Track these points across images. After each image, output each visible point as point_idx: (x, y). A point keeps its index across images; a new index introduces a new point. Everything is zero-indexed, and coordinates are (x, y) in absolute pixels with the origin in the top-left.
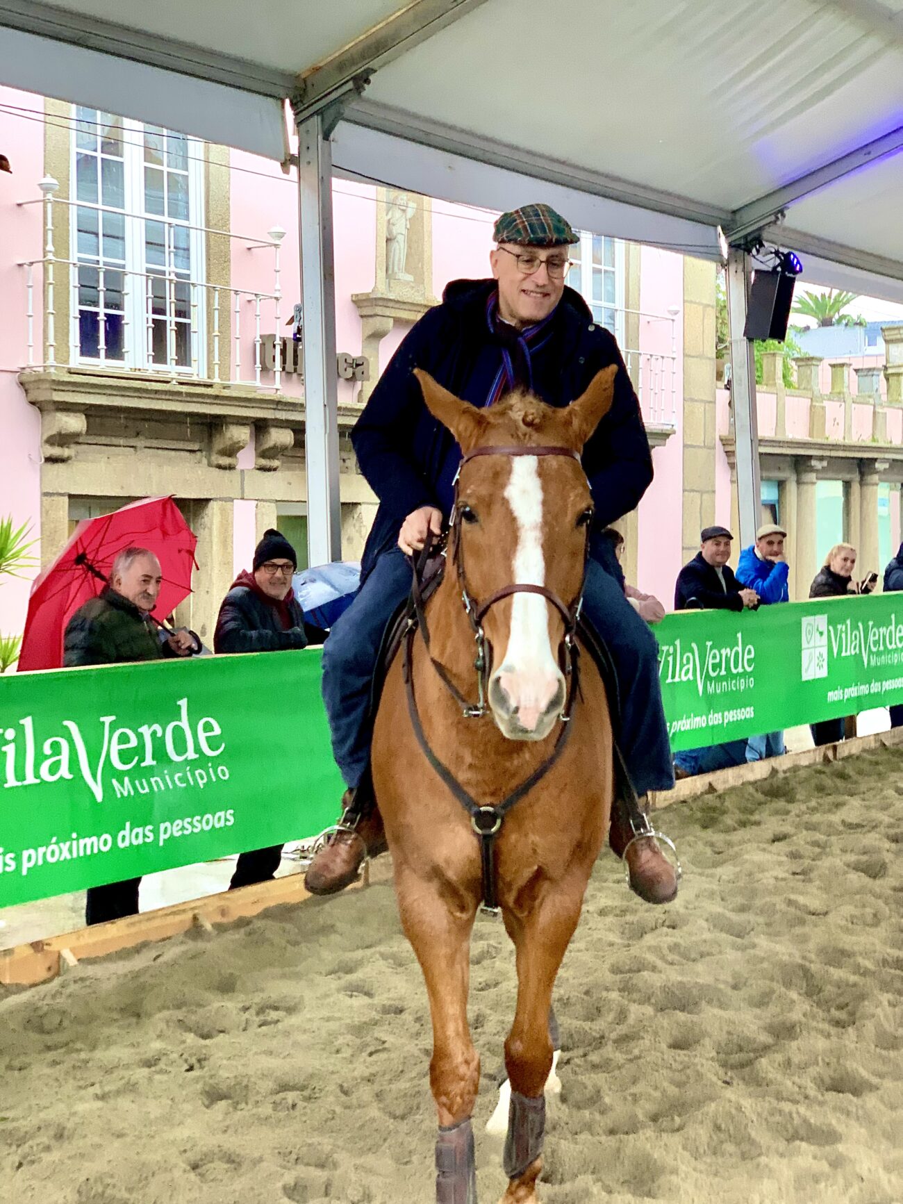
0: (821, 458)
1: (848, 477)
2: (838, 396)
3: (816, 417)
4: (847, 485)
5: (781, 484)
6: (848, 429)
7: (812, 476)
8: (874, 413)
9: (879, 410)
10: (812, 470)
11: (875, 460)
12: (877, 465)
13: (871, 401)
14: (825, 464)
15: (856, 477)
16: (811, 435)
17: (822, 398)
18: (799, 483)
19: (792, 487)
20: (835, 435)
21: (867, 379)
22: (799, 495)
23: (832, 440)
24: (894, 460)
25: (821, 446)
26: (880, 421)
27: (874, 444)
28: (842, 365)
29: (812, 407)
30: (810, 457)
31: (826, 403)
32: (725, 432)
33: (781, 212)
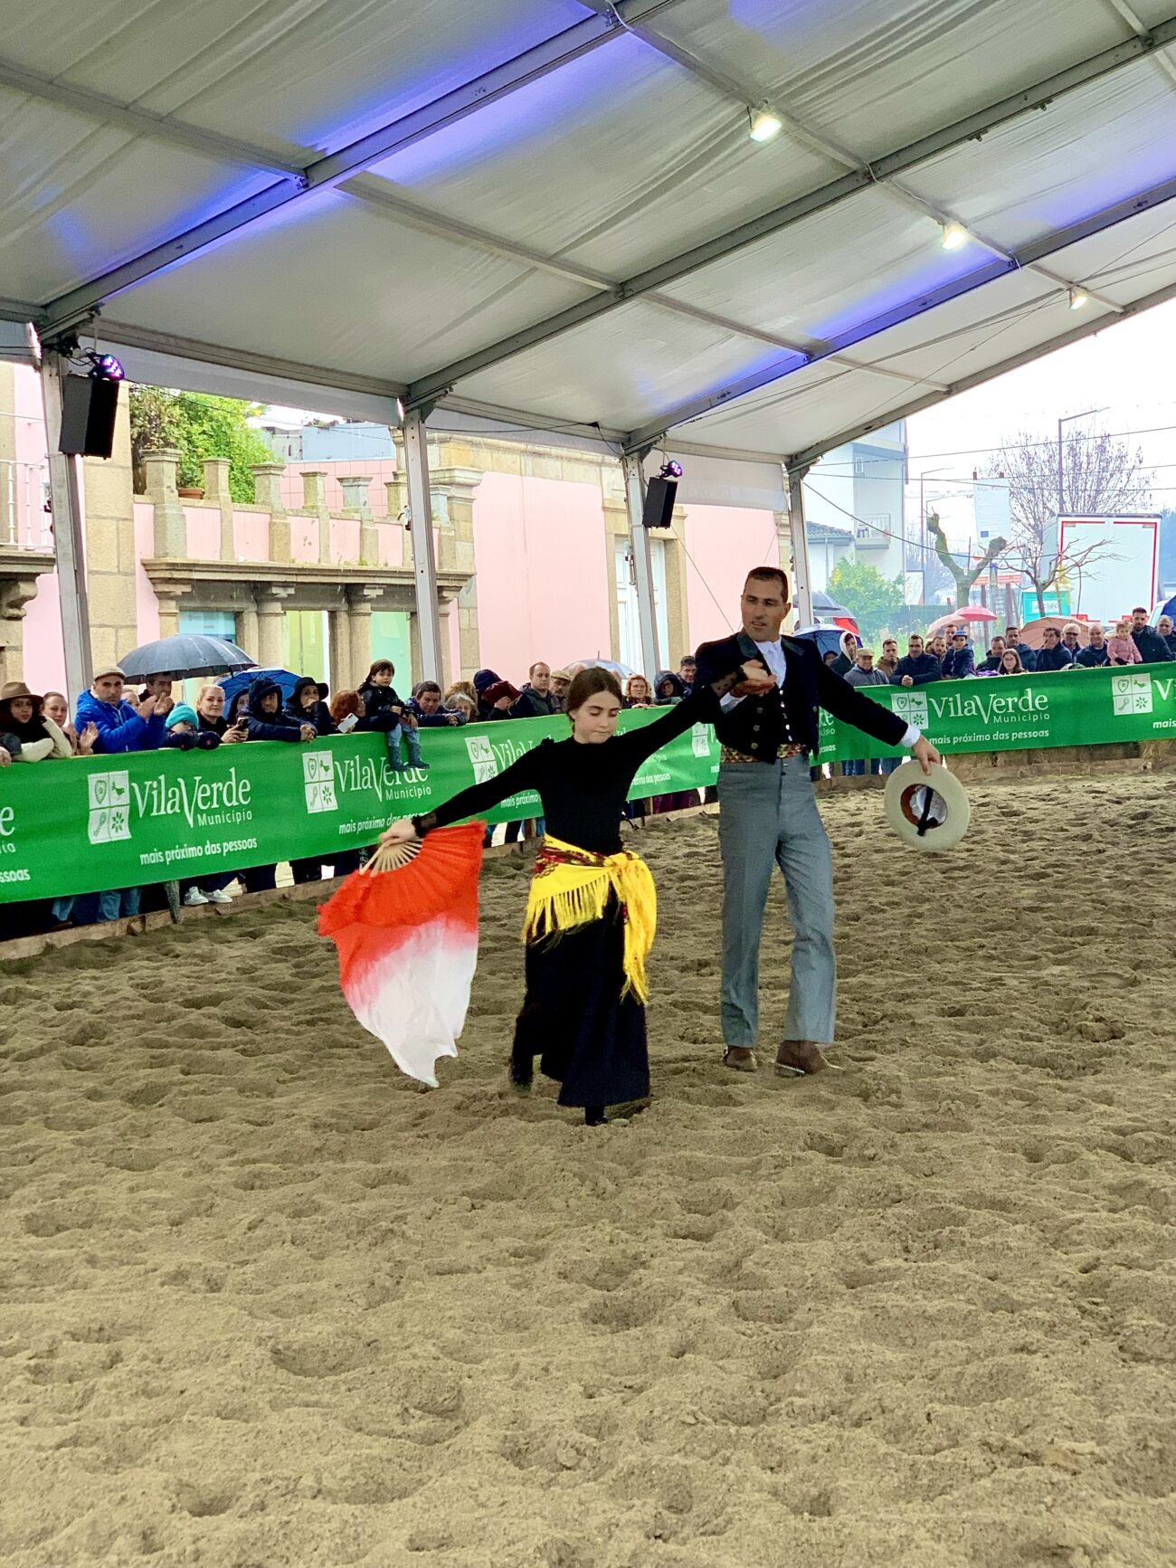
0: (285, 585)
1: (331, 606)
2: (311, 511)
3: (277, 534)
4: (333, 615)
5: (237, 616)
6: (326, 549)
7: (277, 607)
8: (361, 530)
9: (368, 526)
10: (275, 599)
11: (363, 585)
12: (366, 592)
13: (357, 516)
14: (291, 591)
15: (343, 605)
16: (271, 558)
17: (285, 513)
18: (259, 614)
19: (251, 620)
20: (305, 556)
21: (353, 490)
22: (260, 629)
23: (299, 564)
24: (389, 585)
25: (282, 570)
26: (369, 539)
27: (364, 568)
28: (315, 474)
29: (271, 524)
30: (270, 584)
31: (290, 520)
32: (149, 556)
33: (95, 309)
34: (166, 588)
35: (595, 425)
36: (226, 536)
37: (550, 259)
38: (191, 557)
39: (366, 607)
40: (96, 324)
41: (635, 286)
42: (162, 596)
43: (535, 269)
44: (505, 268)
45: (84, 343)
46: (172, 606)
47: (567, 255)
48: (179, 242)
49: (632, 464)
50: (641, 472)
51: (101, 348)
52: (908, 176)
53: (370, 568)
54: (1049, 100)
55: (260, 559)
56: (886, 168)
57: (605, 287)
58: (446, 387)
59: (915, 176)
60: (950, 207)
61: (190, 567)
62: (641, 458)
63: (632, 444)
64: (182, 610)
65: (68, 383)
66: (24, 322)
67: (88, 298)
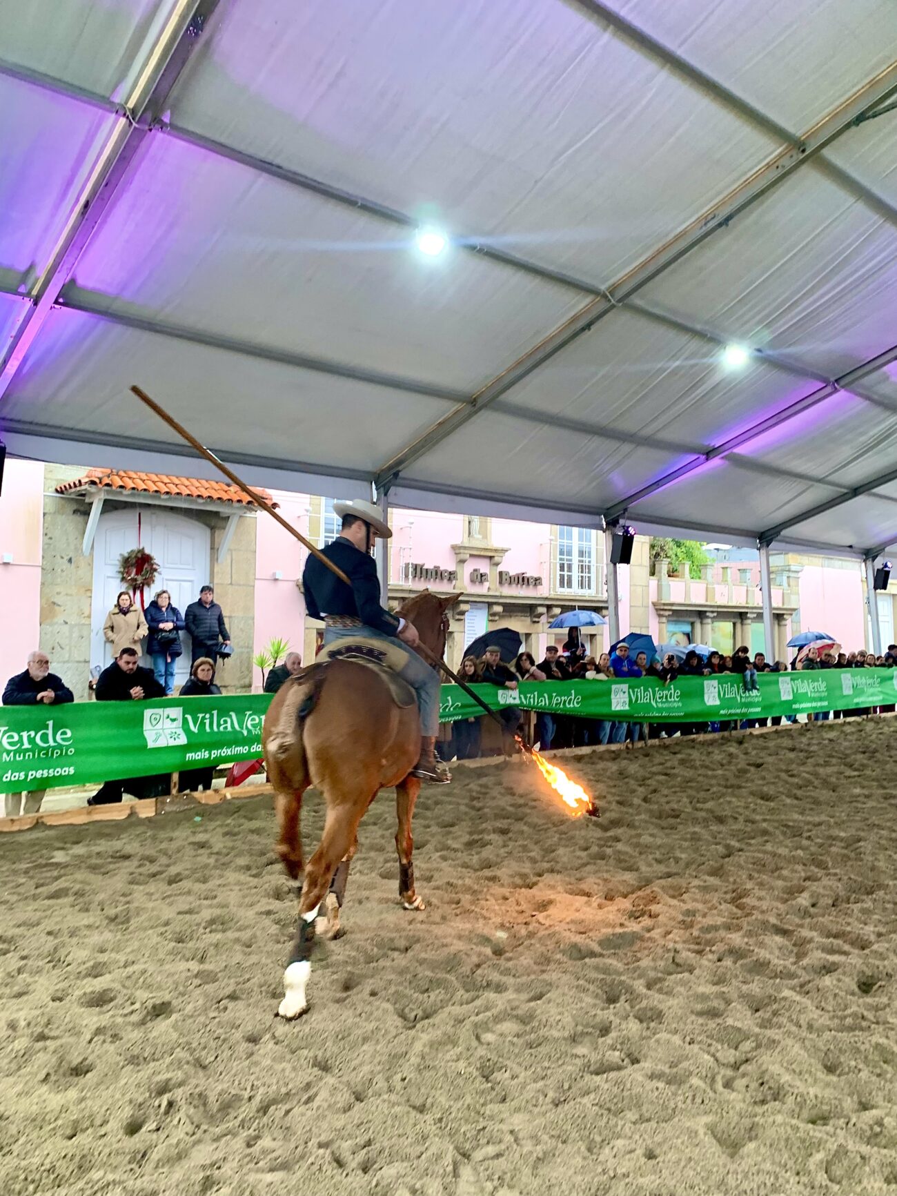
0: (713, 612)
1: (733, 621)
2: (725, 581)
3: (709, 592)
4: (734, 624)
5: (692, 624)
6: (730, 598)
7: (709, 621)
8: (747, 590)
9: (750, 588)
10: (708, 617)
11: (747, 612)
12: (749, 615)
13: (745, 584)
14: (715, 614)
15: (739, 621)
16: (706, 601)
17: (713, 583)
18: (701, 623)
19: (698, 626)
20: (722, 601)
21: (744, 574)
22: (702, 629)
23: (718, 604)
24: (759, 613)
25: (711, 606)
26: (750, 593)
27: (748, 606)
28: (727, 568)
29: (707, 587)
30: (706, 612)
31: (715, 586)
32: (655, 600)
33: (625, 510)
34: (662, 613)
35: (851, 547)
36: (687, 594)
37: (820, 481)
38: (672, 600)
39: (749, 621)
40: (626, 514)
41: (861, 490)
42: (660, 616)
43: (812, 486)
44: (798, 486)
45: (622, 522)
46: (664, 620)
47: (829, 478)
48: (658, 484)
49: (869, 563)
50: (873, 567)
51: (628, 523)
53: (750, 605)
55: (703, 602)
57: (845, 491)
58: (778, 533)
61: (672, 605)
62: (873, 560)
63: (869, 554)
64: (668, 621)
65: (614, 536)
66: (600, 515)
67: (623, 506)
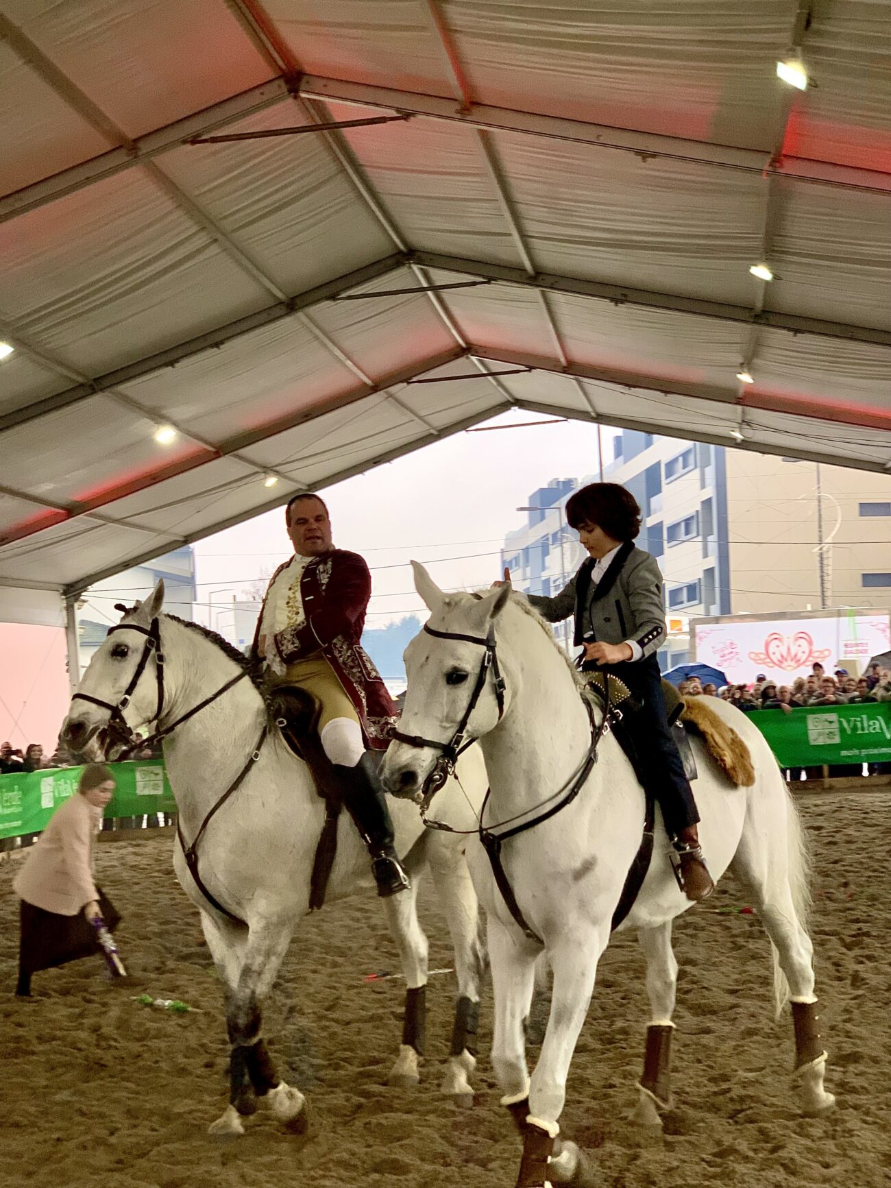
52: (125, 388)
54: (222, 342)
56: (106, 383)
59: (131, 388)
60: (164, 412)
